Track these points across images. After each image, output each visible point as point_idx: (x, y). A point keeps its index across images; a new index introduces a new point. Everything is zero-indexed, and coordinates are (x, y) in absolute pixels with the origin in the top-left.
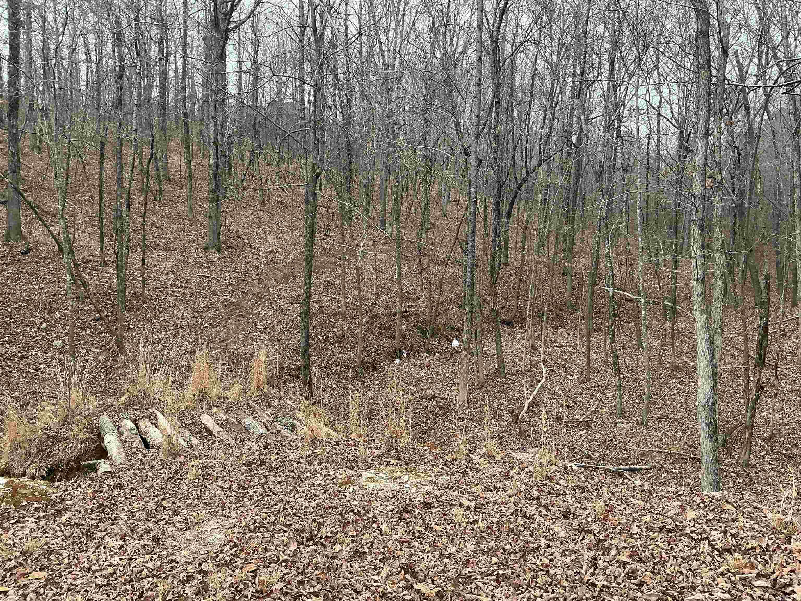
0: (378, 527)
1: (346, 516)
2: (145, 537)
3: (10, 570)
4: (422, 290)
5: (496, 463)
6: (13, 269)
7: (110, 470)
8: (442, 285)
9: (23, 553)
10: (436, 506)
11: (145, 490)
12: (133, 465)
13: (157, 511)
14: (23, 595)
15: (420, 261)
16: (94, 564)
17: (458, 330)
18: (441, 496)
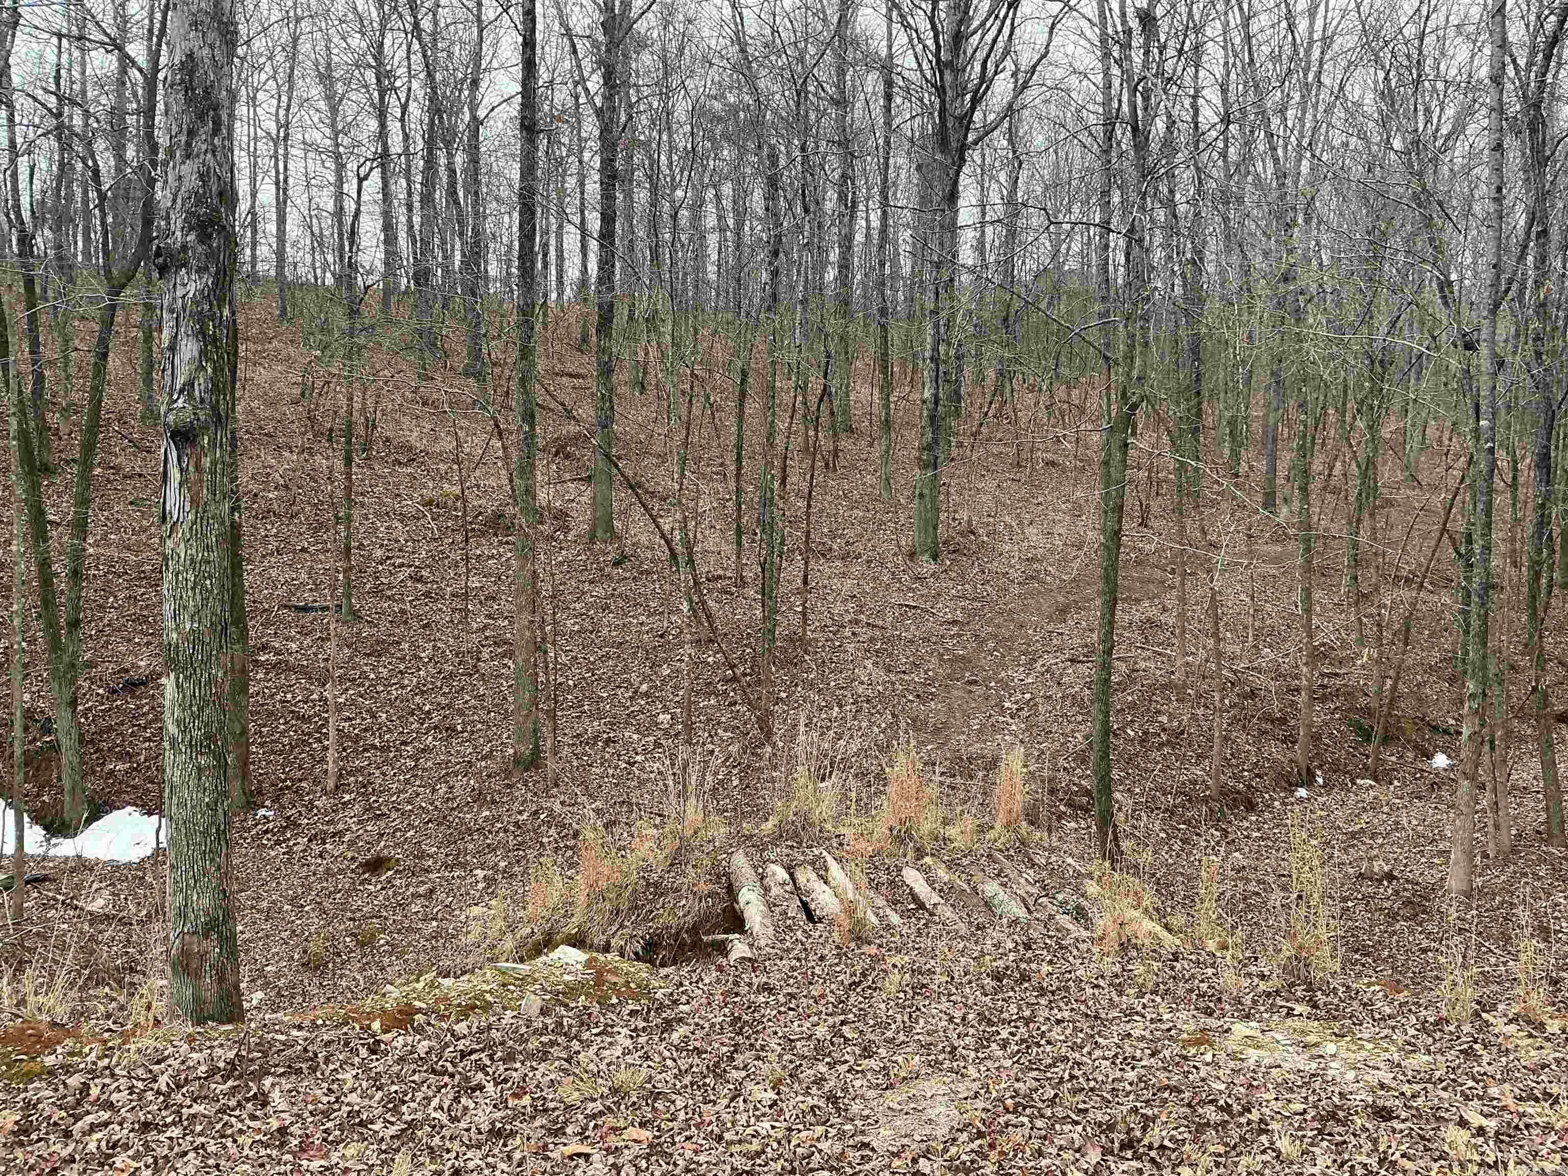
0: (1273, 1143)
1: (1200, 1110)
2: (814, 1090)
3: (594, 1117)
4: (1362, 641)
5: (1548, 1039)
6: (599, 591)
7: (749, 955)
8: (1408, 630)
9: (614, 1091)
10: (1404, 1115)
11: (811, 1002)
12: (788, 950)
13: (832, 1044)
14: (614, 1165)
15: (1356, 578)
16: (728, 1130)
17: (1446, 732)
18: (1413, 1096)
